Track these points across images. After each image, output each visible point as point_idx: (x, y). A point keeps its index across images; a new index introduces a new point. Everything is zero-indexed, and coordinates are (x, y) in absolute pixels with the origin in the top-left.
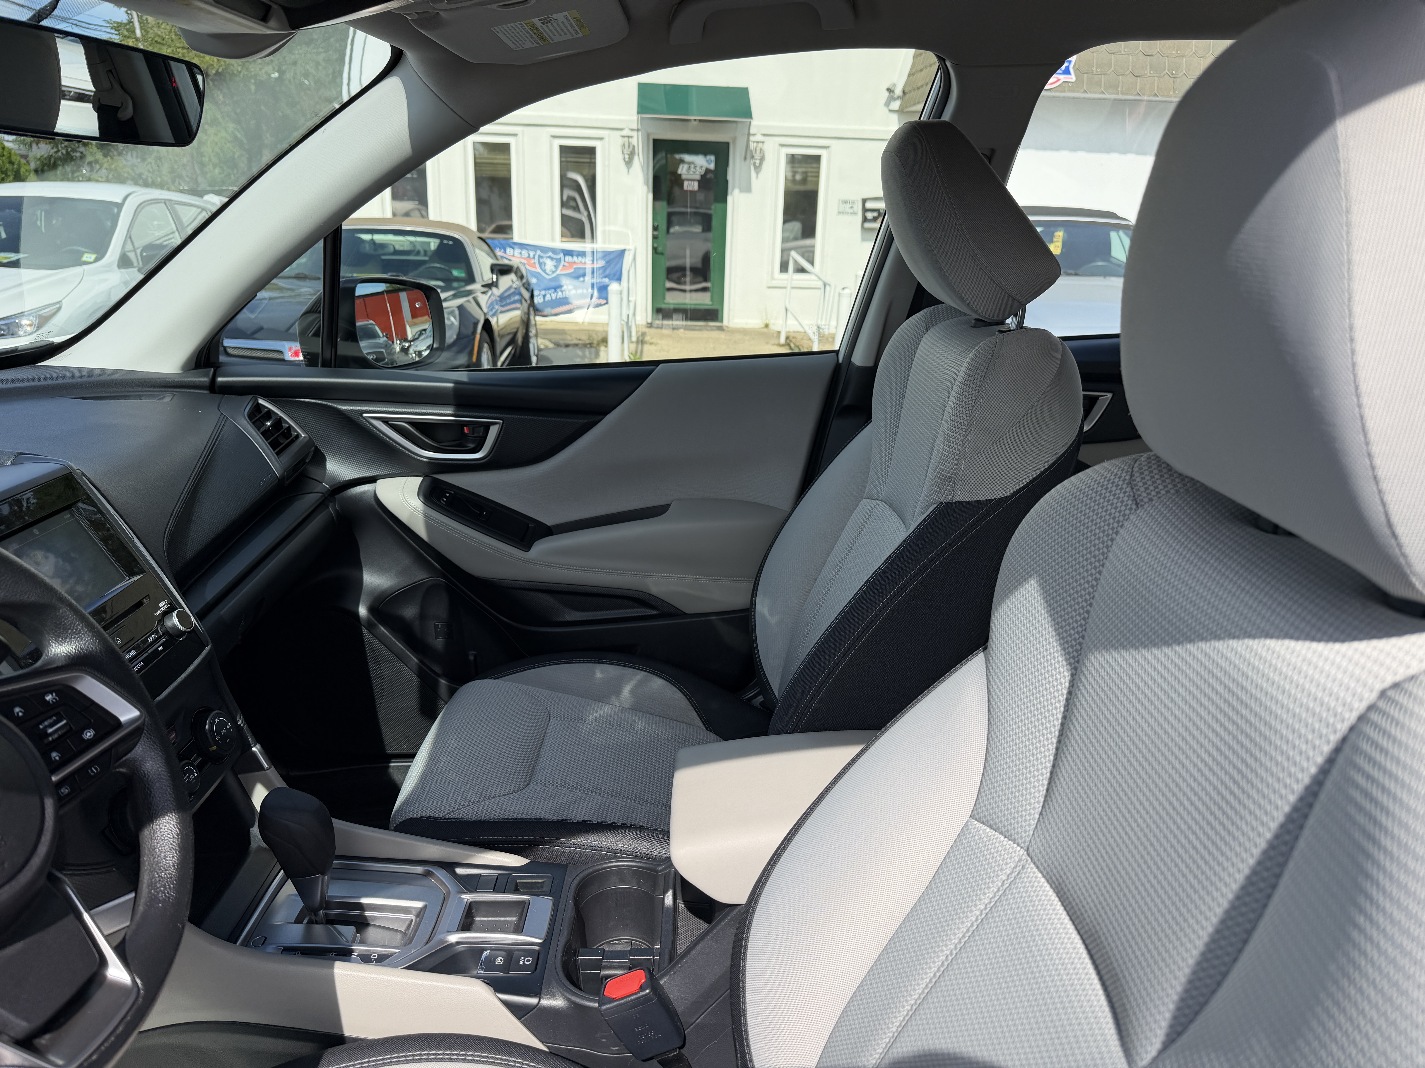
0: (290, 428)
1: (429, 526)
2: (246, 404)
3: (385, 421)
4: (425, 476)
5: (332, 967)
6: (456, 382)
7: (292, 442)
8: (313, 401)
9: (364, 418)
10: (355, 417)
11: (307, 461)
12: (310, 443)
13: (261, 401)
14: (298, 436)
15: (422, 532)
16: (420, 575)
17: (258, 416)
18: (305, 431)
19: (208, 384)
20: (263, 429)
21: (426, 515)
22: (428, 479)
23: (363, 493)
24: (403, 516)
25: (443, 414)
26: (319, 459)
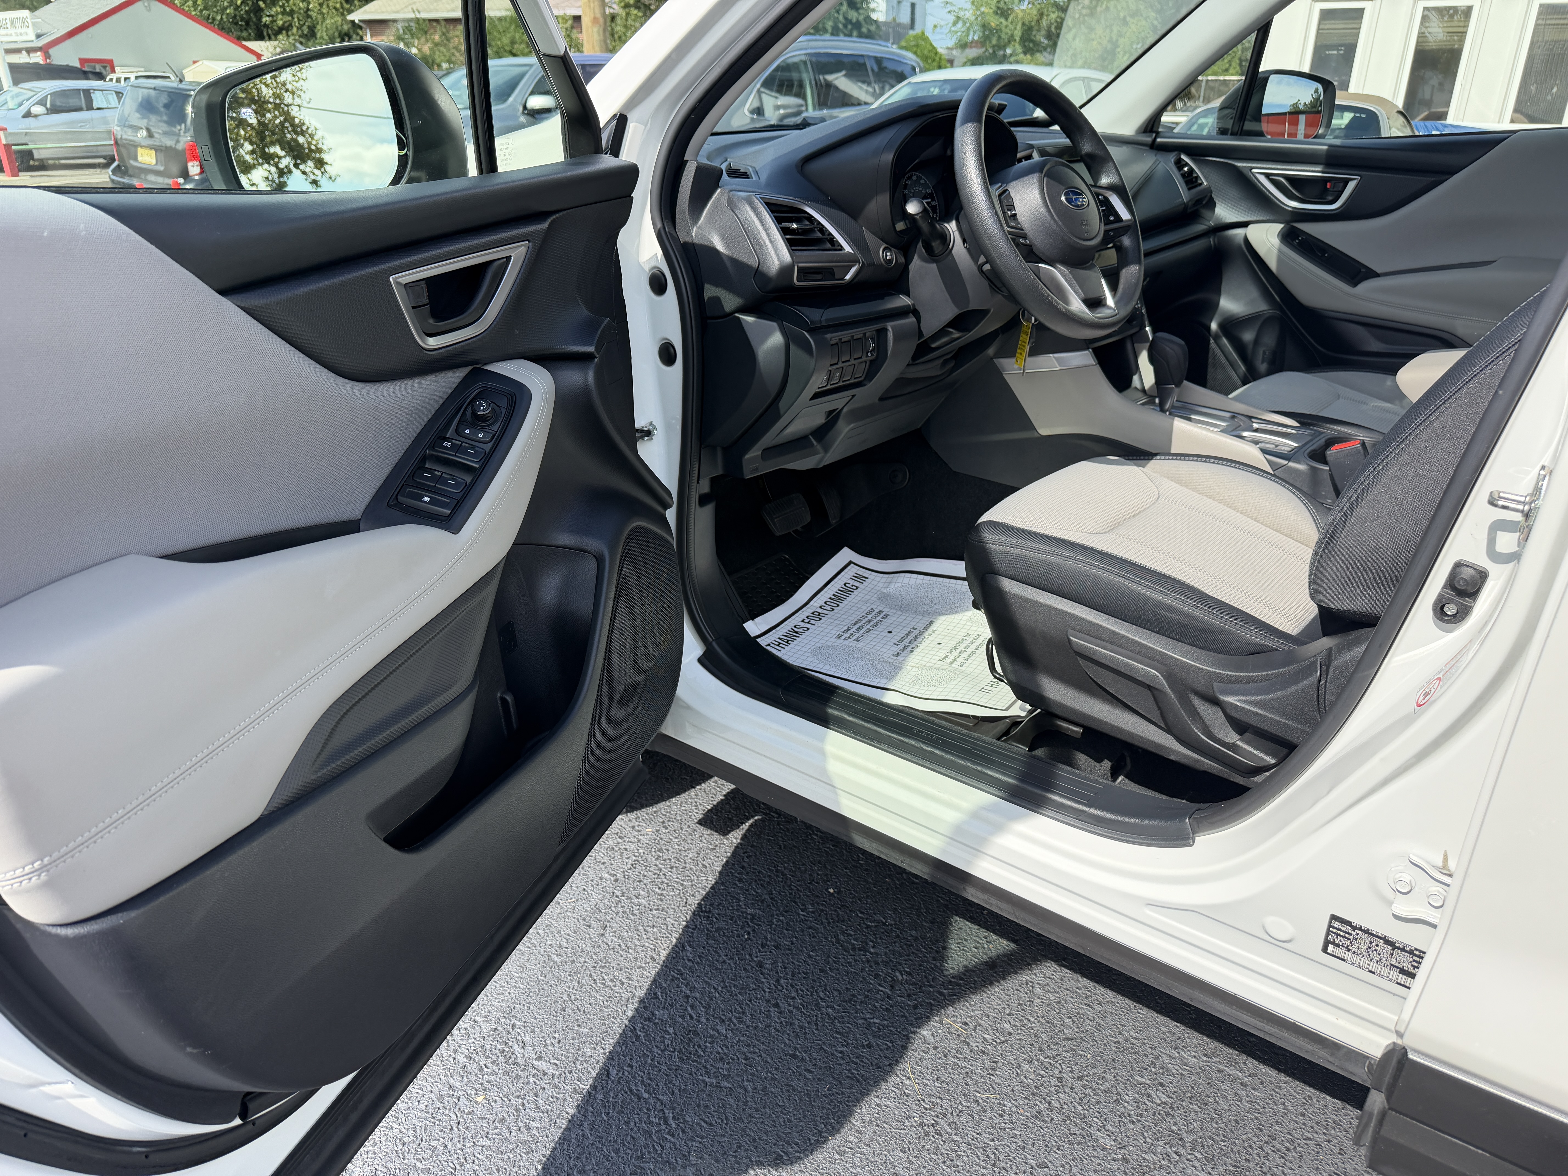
0: (1197, 177)
1: (1280, 261)
2: (1172, 157)
3: (1267, 176)
4: (1286, 222)
5: (1173, 419)
6: (1330, 146)
7: (1196, 186)
8: (1218, 159)
9: (1252, 173)
10: (1246, 172)
11: (1204, 203)
12: (1209, 191)
13: (1183, 157)
14: (1201, 184)
15: (1273, 264)
16: (1262, 306)
17: (1180, 164)
18: (1207, 180)
19: (1150, 142)
20: (1182, 172)
21: (1280, 251)
22: (1288, 226)
23: (1236, 235)
24: (1261, 251)
25: (1313, 172)
26: (1211, 205)
